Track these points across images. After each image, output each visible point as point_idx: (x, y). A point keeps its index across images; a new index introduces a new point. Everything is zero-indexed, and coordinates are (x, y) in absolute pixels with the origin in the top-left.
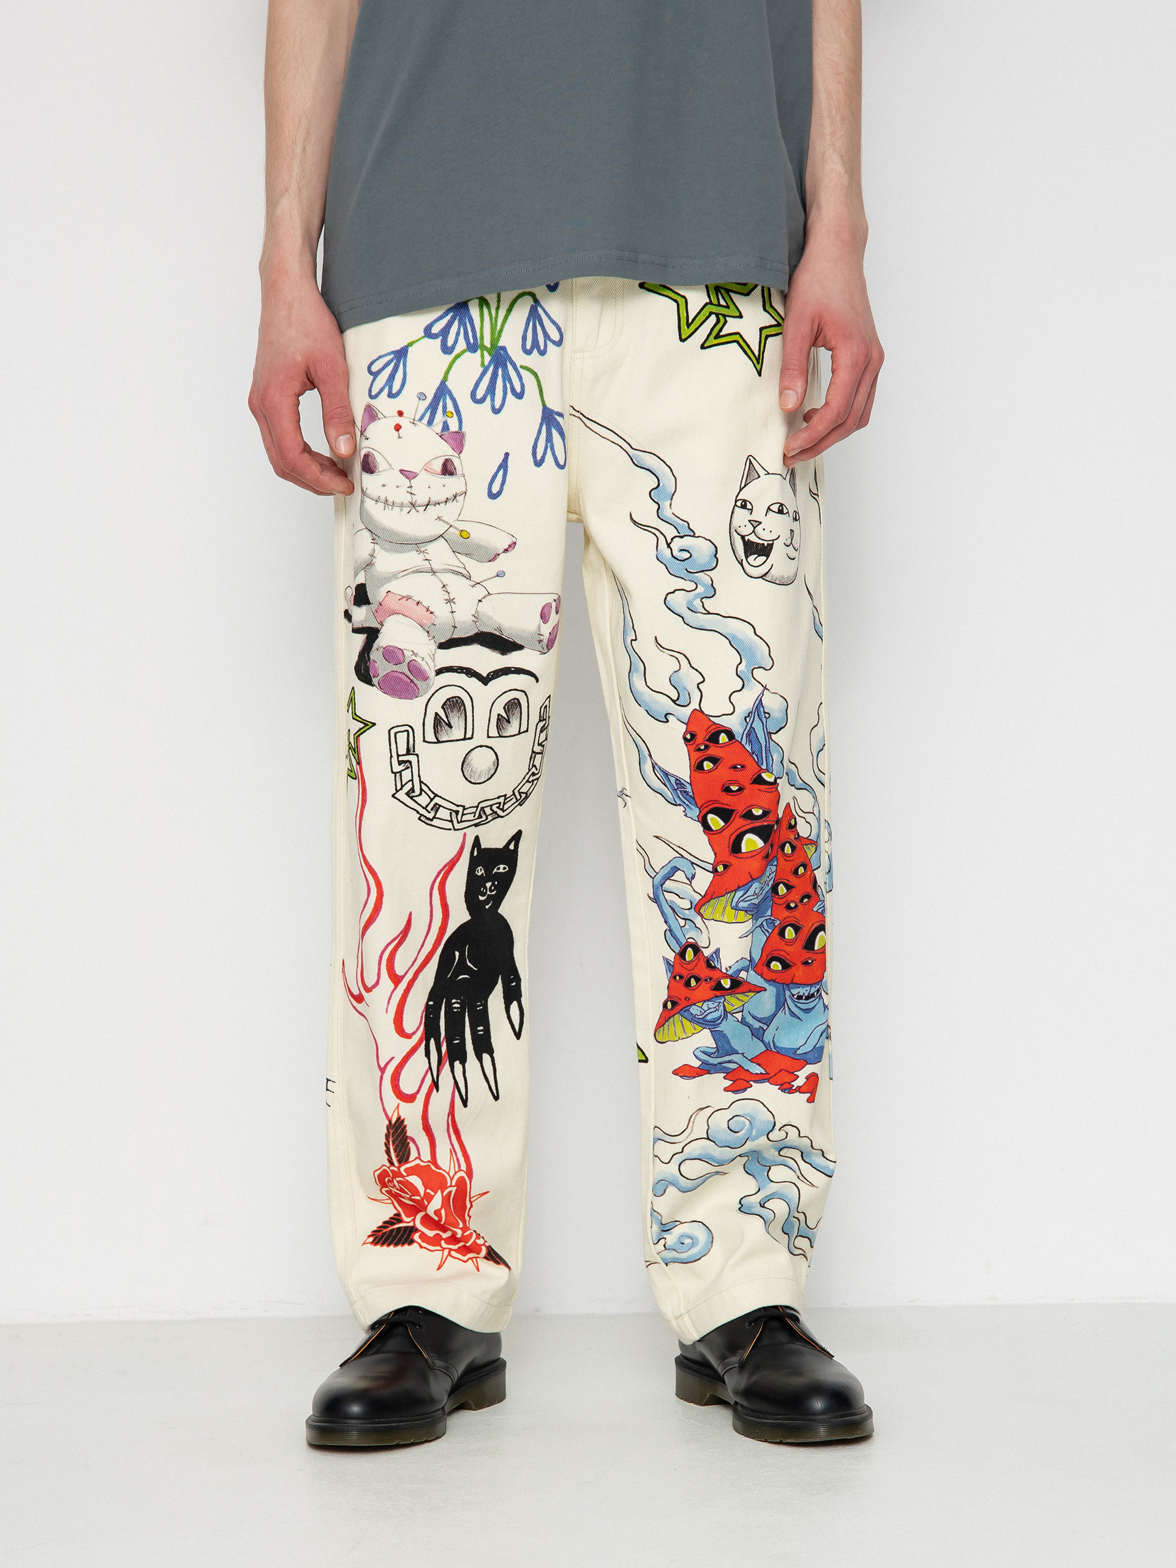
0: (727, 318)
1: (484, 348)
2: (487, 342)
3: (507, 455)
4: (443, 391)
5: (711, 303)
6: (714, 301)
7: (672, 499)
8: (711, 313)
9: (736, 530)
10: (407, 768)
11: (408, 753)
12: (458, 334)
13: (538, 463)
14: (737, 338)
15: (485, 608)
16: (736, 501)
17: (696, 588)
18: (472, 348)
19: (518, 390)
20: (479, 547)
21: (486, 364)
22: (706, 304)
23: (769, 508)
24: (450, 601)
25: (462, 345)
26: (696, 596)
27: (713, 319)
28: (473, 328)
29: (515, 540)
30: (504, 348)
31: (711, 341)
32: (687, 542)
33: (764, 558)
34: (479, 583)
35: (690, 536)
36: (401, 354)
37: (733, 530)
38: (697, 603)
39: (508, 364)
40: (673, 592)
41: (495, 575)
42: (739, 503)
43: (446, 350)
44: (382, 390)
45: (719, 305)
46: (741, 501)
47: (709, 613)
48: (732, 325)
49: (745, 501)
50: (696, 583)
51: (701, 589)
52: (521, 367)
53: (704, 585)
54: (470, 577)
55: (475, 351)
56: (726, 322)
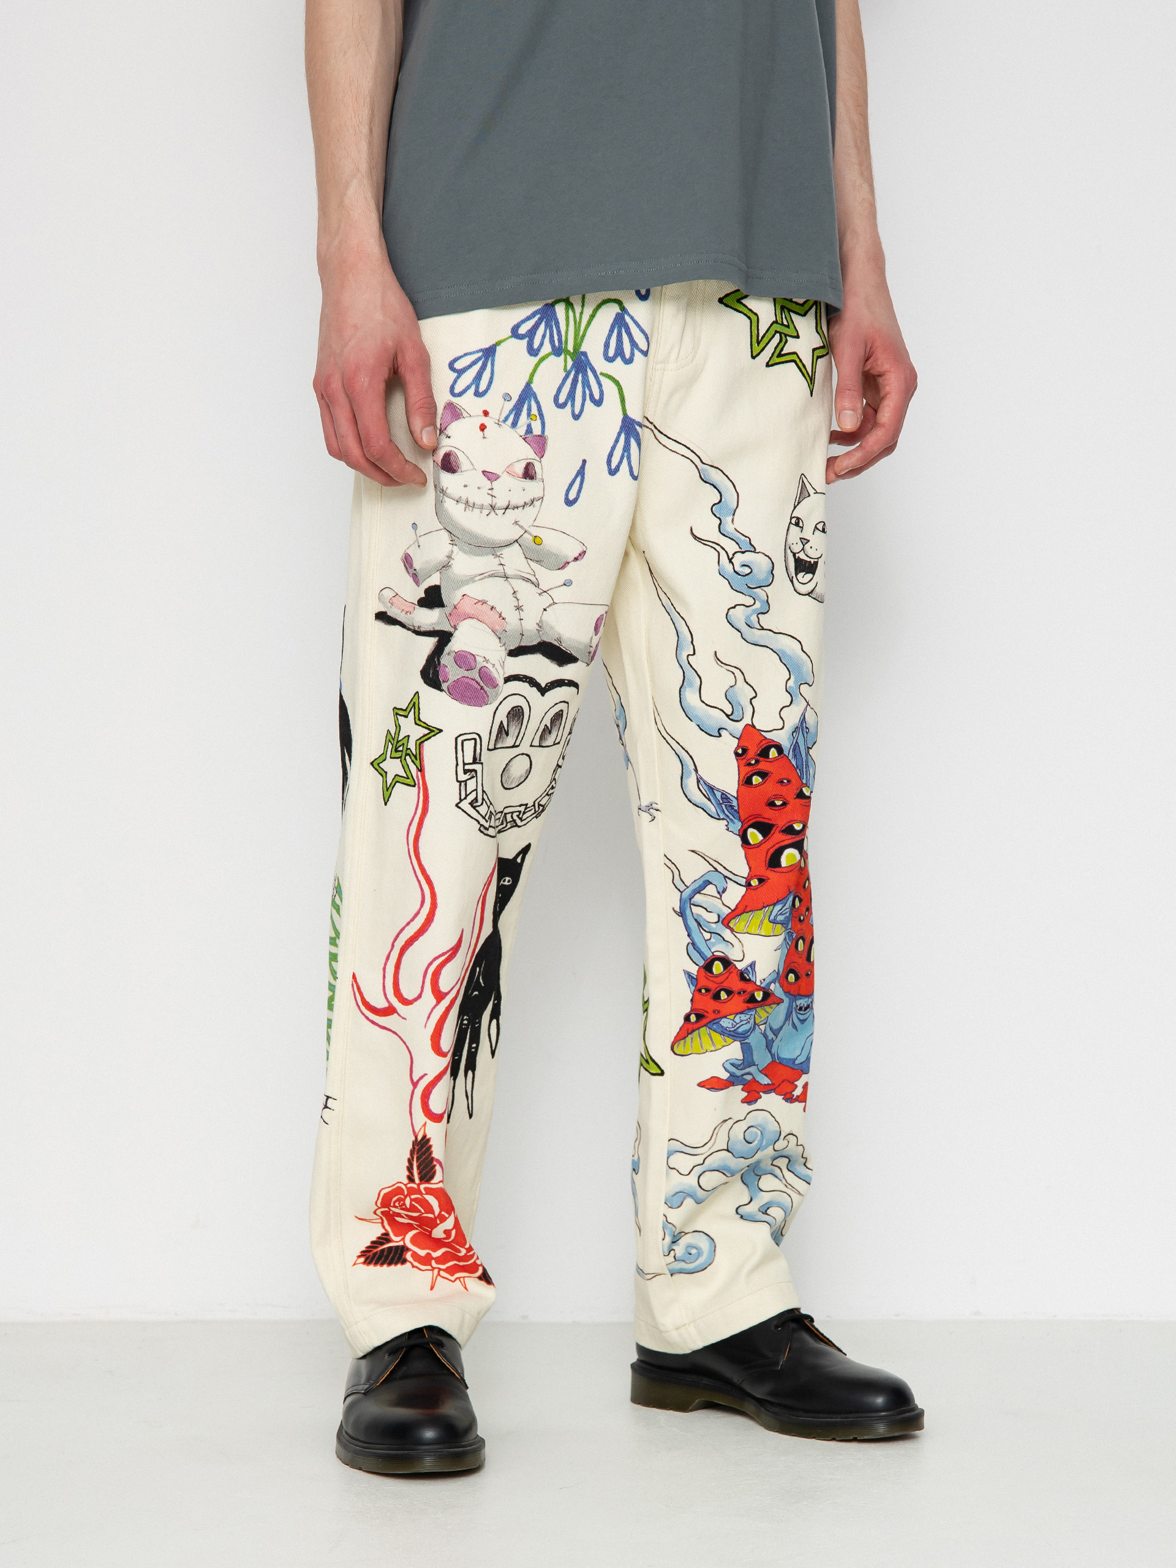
0: (788, 338)
1: (567, 352)
2: (570, 348)
3: (584, 462)
4: (527, 393)
7: (734, 515)
9: (790, 548)
10: (473, 777)
11: (475, 762)
12: (544, 336)
13: (613, 472)
15: (548, 617)
16: (791, 518)
18: (557, 351)
19: (597, 396)
20: (550, 554)
21: (569, 368)
24: (519, 608)
25: (547, 348)
26: (754, 611)
28: (559, 332)
29: (585, 550)
30: (585, 354)
32: (748, 557)
33: (810, 576)
34: (545, 592)
35: (751, 551)
36: (489, 353)
37: (787, 548)
38: (754, 618)
39: (589, 370)
40: (734, 607)
41: (562, 583)
42: (793, 521)
43: (532, 351)
44: (468, 387)
47: (763, 629)
48: (791, 345)
51: (758, 605)
52: (601, 374)
53: (761, 601)
54: (538, 585)
55: (559, 355)
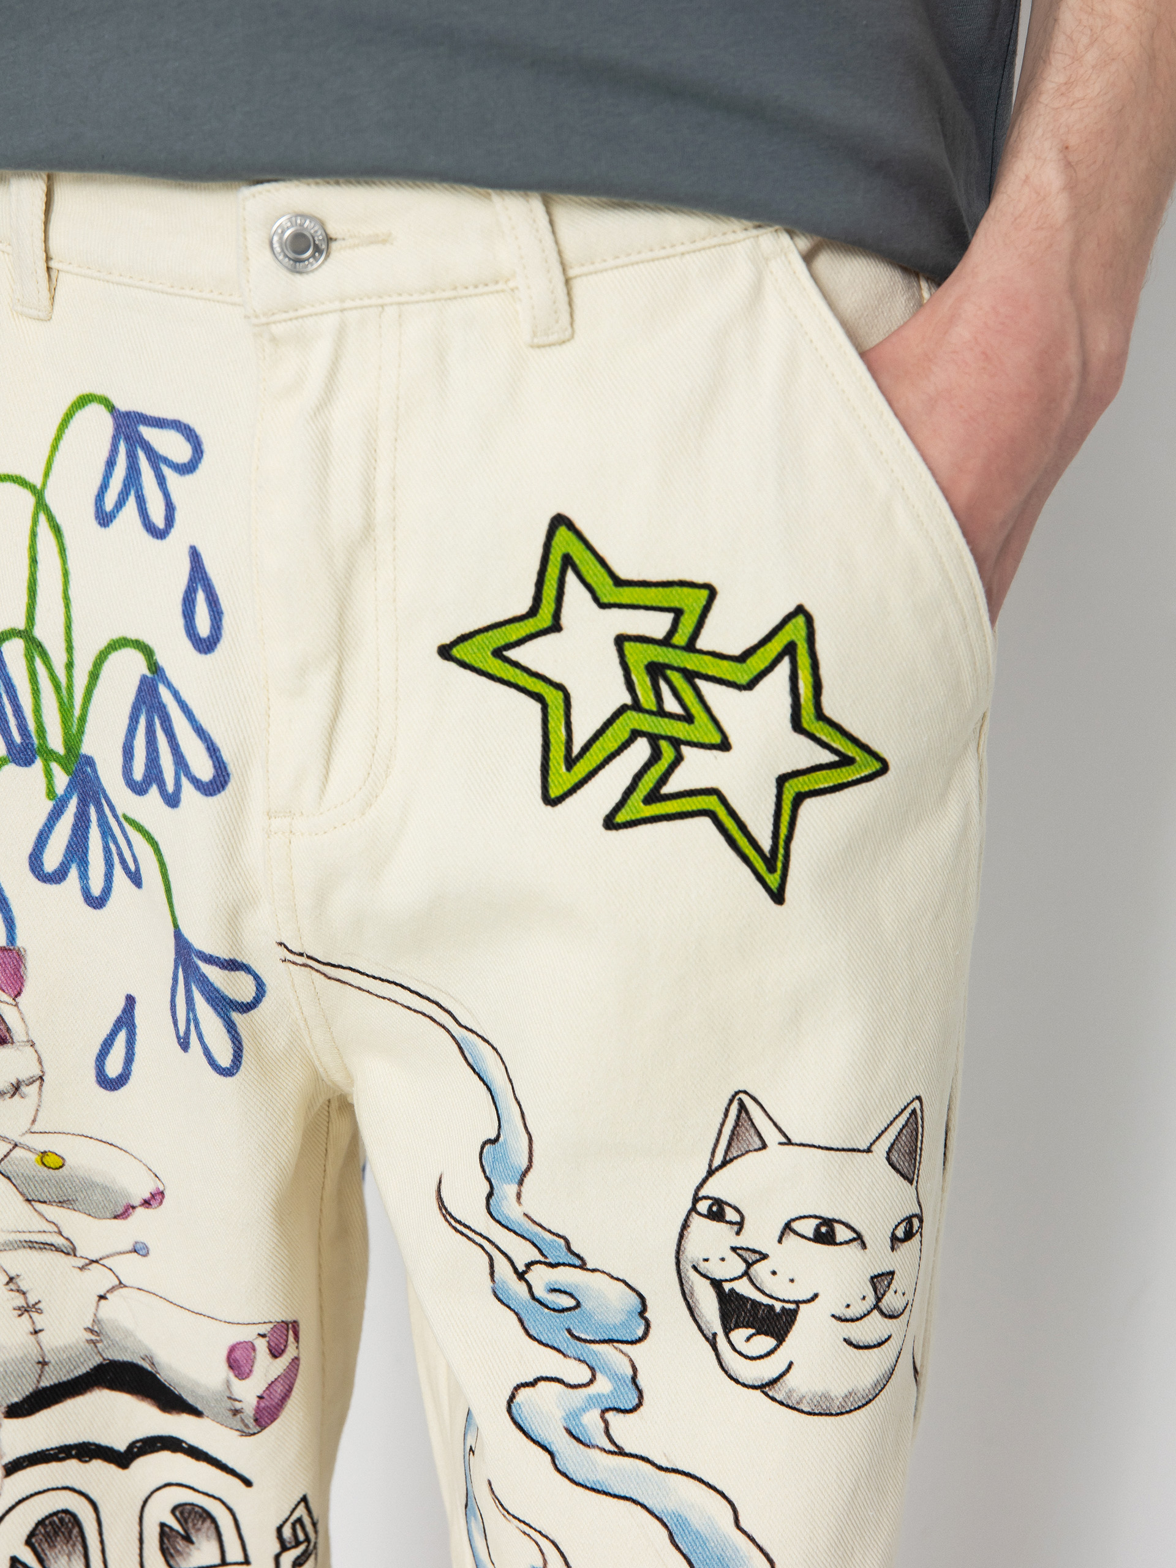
5: (636, 706)
6: (647, 700)
8: (635, 734)
14: (712, 803)
16: (696, 1199)
17: (591, 1381)
22: (622, 710)
23: (788, 1227)
26: (591, 1401)
27: (641, 750)
31: (636, 808)
42: (703, 1206)
45: (661, 713)
46: (710, 1202)
49: (718, 1202)
50: (592, 1369)
51: (603, 1385)
53: (615, 1377)
56: (679, 759)
